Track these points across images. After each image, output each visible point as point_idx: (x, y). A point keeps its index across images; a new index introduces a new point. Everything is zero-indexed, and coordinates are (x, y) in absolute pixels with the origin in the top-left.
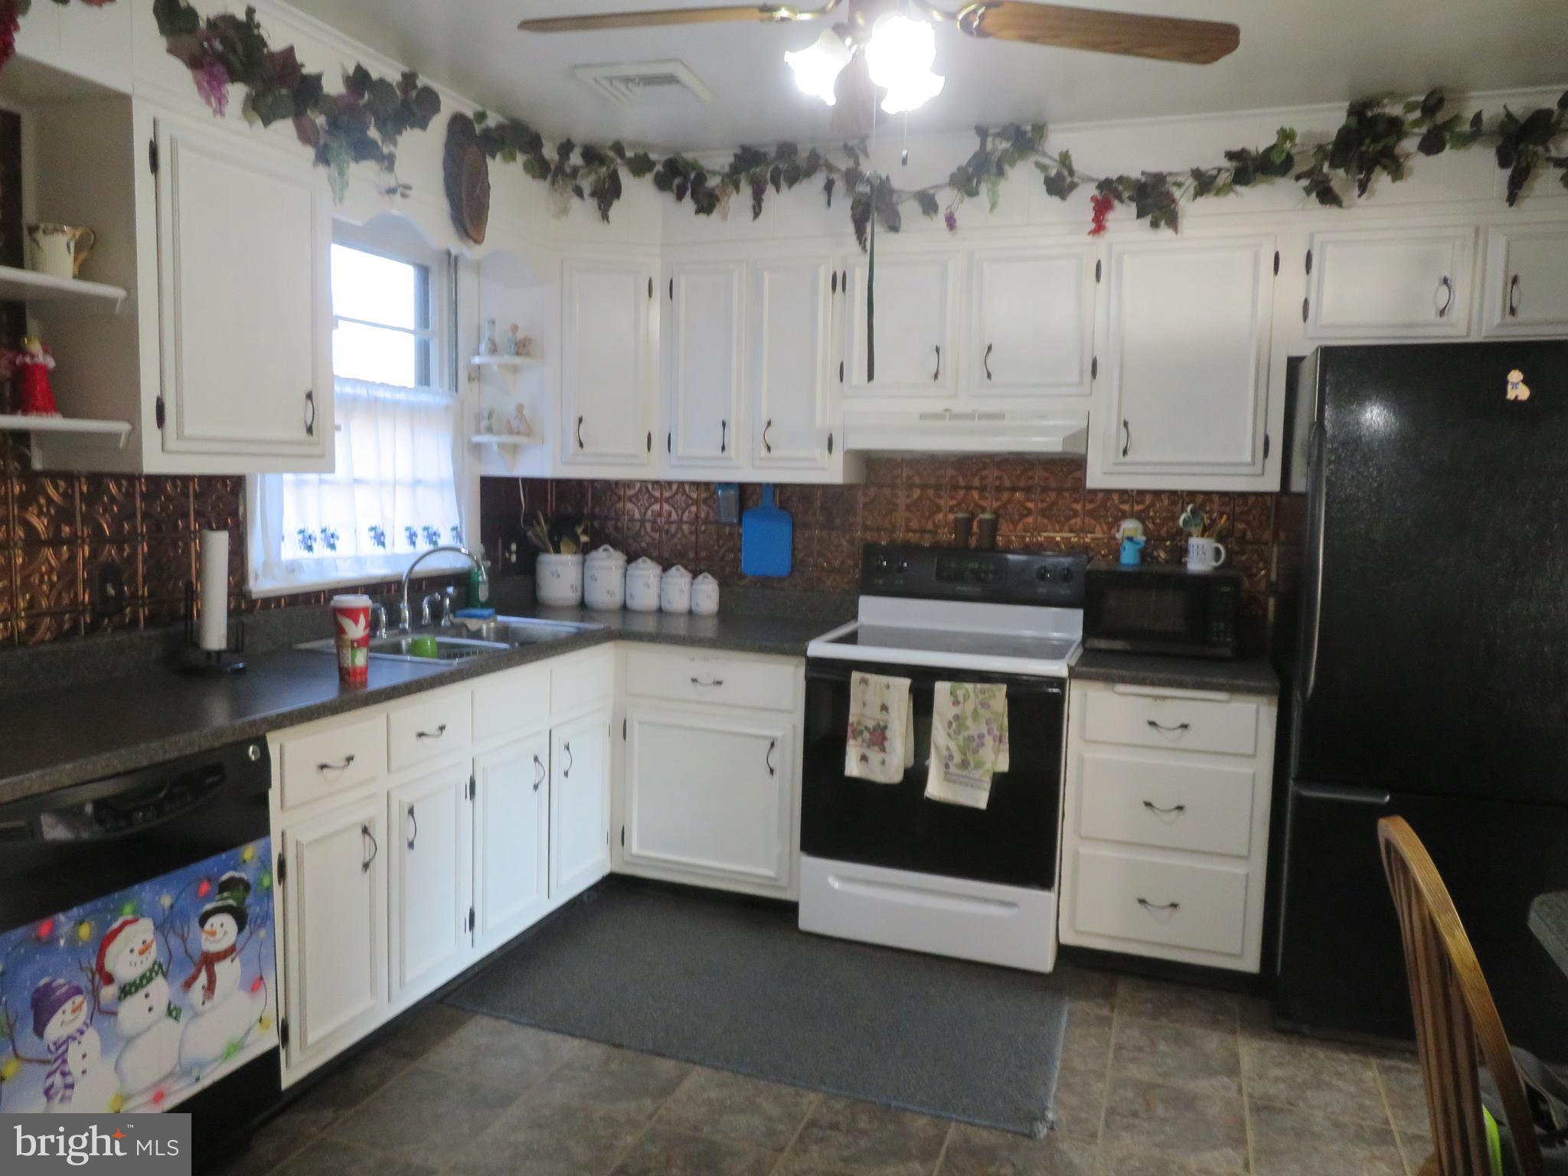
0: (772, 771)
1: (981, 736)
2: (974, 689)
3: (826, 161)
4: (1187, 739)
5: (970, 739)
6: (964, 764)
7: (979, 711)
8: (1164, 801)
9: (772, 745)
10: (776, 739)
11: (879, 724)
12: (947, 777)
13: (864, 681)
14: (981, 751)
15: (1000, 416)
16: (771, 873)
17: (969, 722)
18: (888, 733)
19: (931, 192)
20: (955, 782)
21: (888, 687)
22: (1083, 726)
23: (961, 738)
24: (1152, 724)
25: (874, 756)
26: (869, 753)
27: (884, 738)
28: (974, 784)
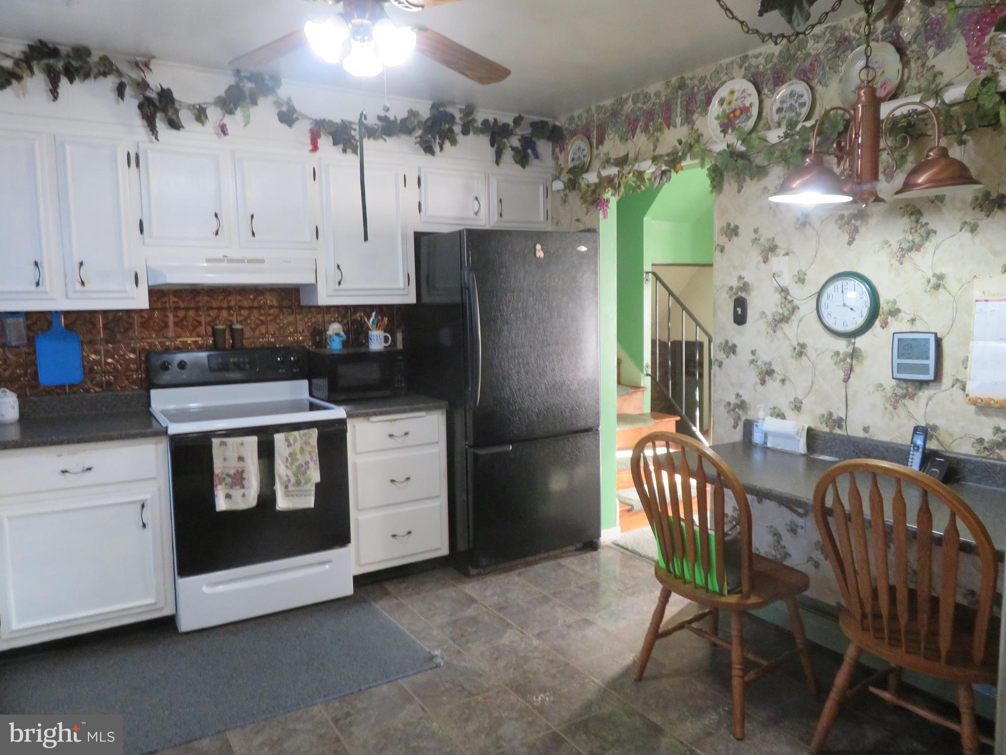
0: (144, 525)
1: (307, 463)
2: (300, 434)
3: (117, 68)
4: (409, 440)
5: (301, 466)
6: (298, 483)
7: (304, 447)
8: (399, 478)
9: (143, 506)
10: (146, 500)
11: (238, 471)
12: (287, 493)
13: (223, 444)
14: (308, 472)
15: (262, 261)
16: (150, 601)
17: (299, 456)
18: (245, 475)
19: (204, 106)
20: (292, 496)
21: (242, 444)
22: (354, 445)
23: (294, 467)
24: (391, 436)
25: (237, 493)
26: (232, 492)
27: (243, 479)
28: (305, 494)
